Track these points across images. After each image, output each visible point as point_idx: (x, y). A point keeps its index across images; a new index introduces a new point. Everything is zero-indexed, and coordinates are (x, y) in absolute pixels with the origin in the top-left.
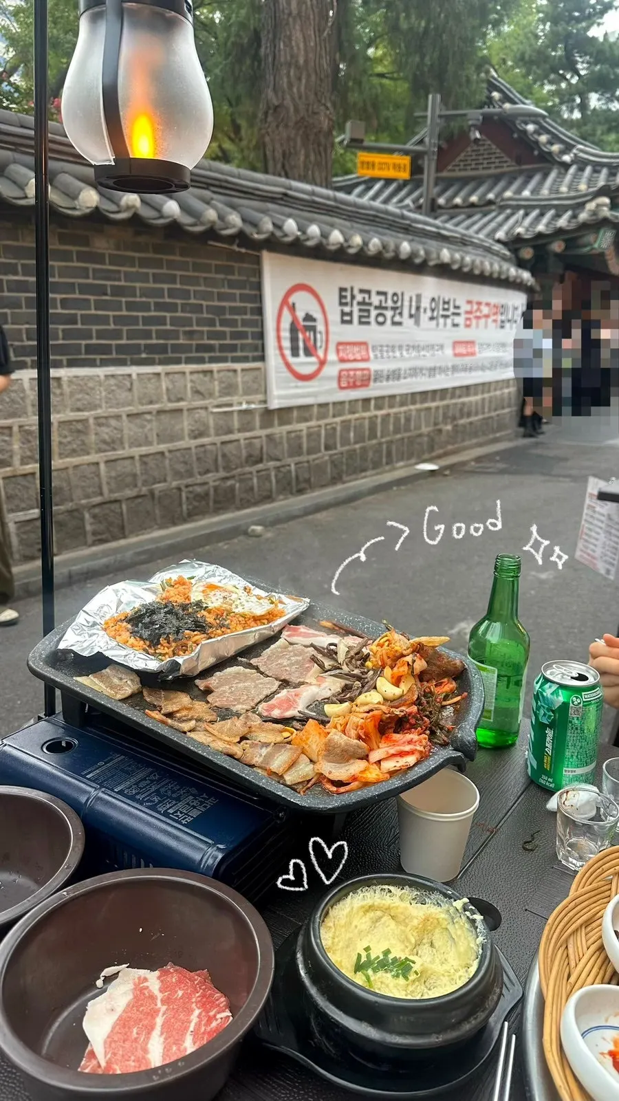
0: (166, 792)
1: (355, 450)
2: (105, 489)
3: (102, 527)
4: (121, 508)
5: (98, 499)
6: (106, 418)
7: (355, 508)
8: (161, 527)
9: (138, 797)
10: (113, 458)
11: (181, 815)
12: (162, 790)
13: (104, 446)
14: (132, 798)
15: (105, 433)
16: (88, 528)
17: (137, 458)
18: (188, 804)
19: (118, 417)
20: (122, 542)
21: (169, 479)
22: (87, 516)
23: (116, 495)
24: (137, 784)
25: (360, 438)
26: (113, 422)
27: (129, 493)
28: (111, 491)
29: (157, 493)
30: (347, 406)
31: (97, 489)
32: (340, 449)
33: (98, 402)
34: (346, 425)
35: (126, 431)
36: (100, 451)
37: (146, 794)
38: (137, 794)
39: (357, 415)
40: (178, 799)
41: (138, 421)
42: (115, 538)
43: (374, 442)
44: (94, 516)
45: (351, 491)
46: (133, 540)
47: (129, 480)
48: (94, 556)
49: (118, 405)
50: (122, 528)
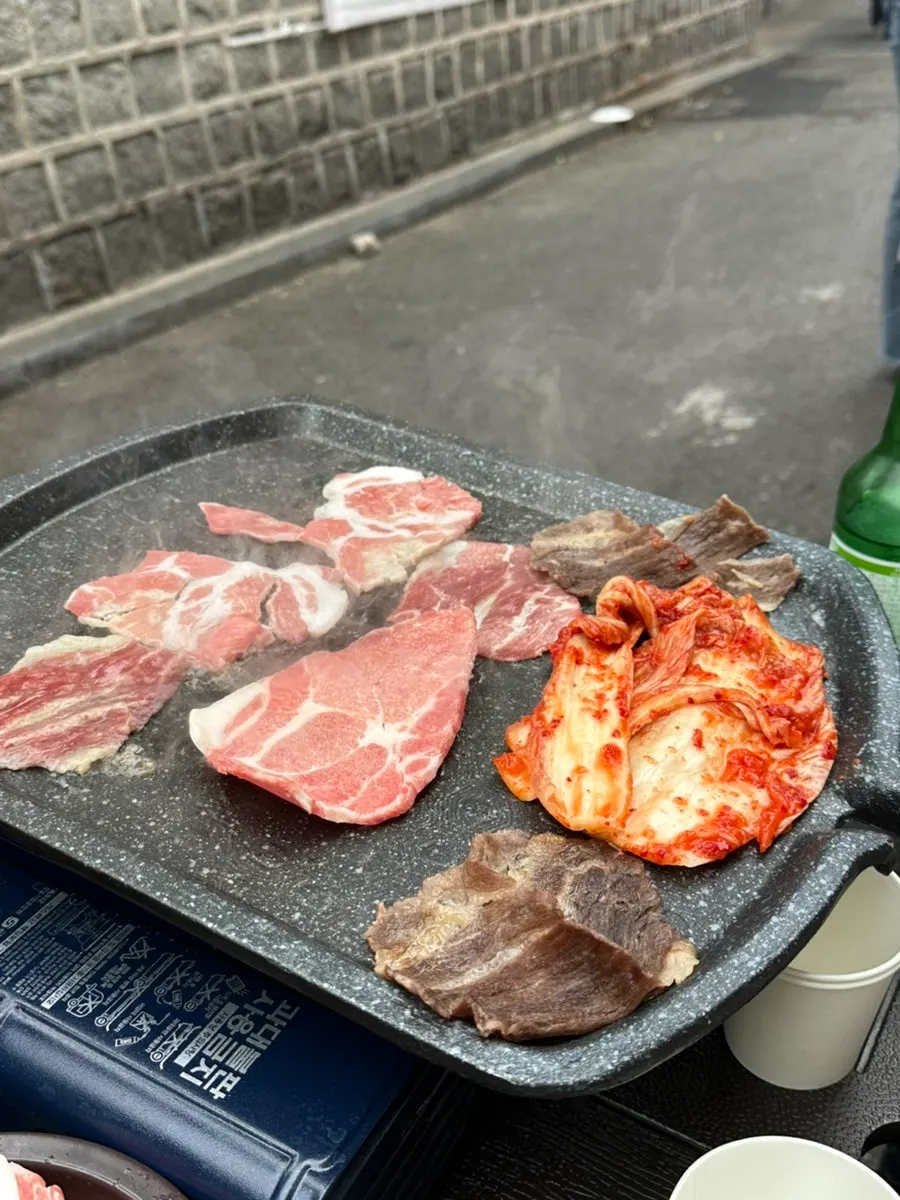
0: (169, 997)
1: (485, 98)
2: (62, 209)
3: (66, 278)
4: (93, 241)
5: (50, 230)
6: (43, 76)
7: (496, 203)
8: (171, 267)
9: (99, 1022)
10: (66, 150)
11: (208, 1071)
12: (160, 992)
13: (44, 130)
14: (87, 1023)
15: (46, 104)
16: (45, 281)
17: (108, 147)
18: (225, 1030)
19: (62, 73)
20: (106, 302)
21: (169, 177)
22: (38, 261)
23: (82, 218)
24: (96, 978)
25: (494, 73)
26: (55, 84)
27: (105, 211)
28: (72, 211)
29: (152, 208)
30: (467, 14)
31: (46, 212)
32: (461, 95)
33: (22, 49)
34: (468, 48)
35: (81, 99)
36: (41, 139)
37: (121, 1010)
38: (98, 1011)
39: (485, 31)
40: (199, 1019)
41: (100, 77)
42: (91, 295)
43: (519, 78)
44: (52, 261)
45: (488, 173)
46: (124, 295)
47: (100, 188)
48: (61, 332)
49: (60, 49)
50: (101, 276)
